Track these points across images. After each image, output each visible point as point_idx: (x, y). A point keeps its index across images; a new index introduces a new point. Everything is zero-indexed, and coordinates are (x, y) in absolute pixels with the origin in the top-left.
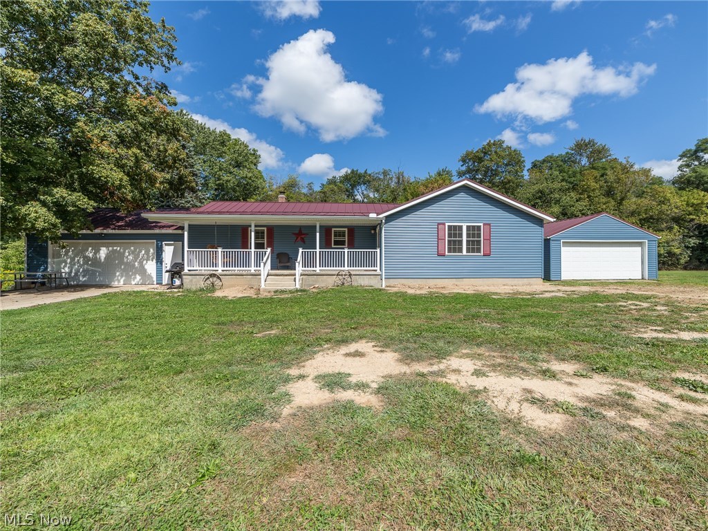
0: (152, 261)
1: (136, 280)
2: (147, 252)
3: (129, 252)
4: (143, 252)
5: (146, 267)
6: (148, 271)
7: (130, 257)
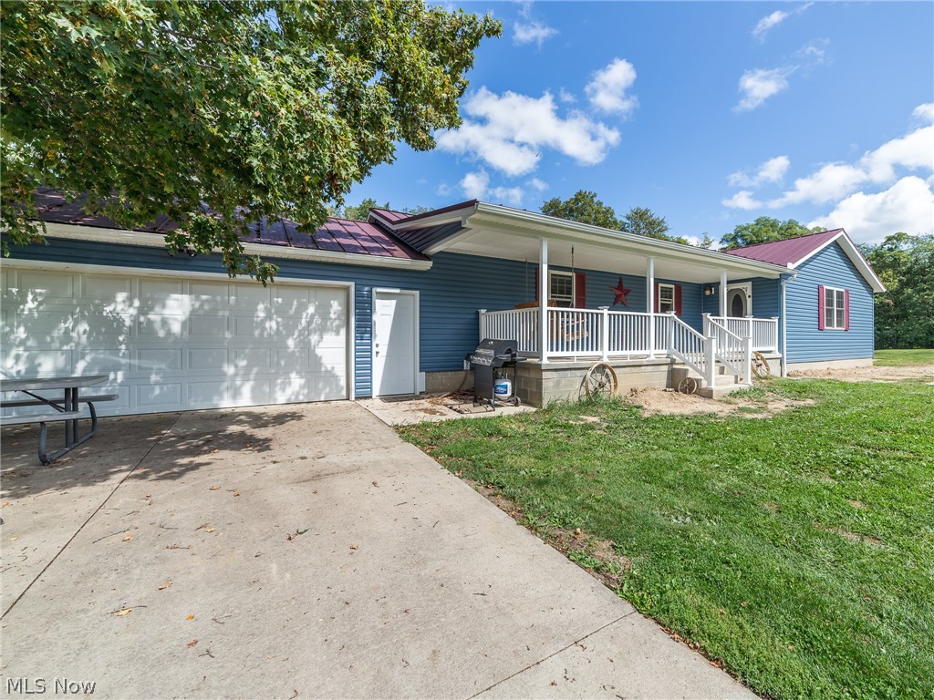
0: (338, 333)
1: (289, 391)
2: (323, 311)
3: (267, 310)
4: (311, 310)
5: (319, 352)
6: (324, 361)
7: (272, 325)
